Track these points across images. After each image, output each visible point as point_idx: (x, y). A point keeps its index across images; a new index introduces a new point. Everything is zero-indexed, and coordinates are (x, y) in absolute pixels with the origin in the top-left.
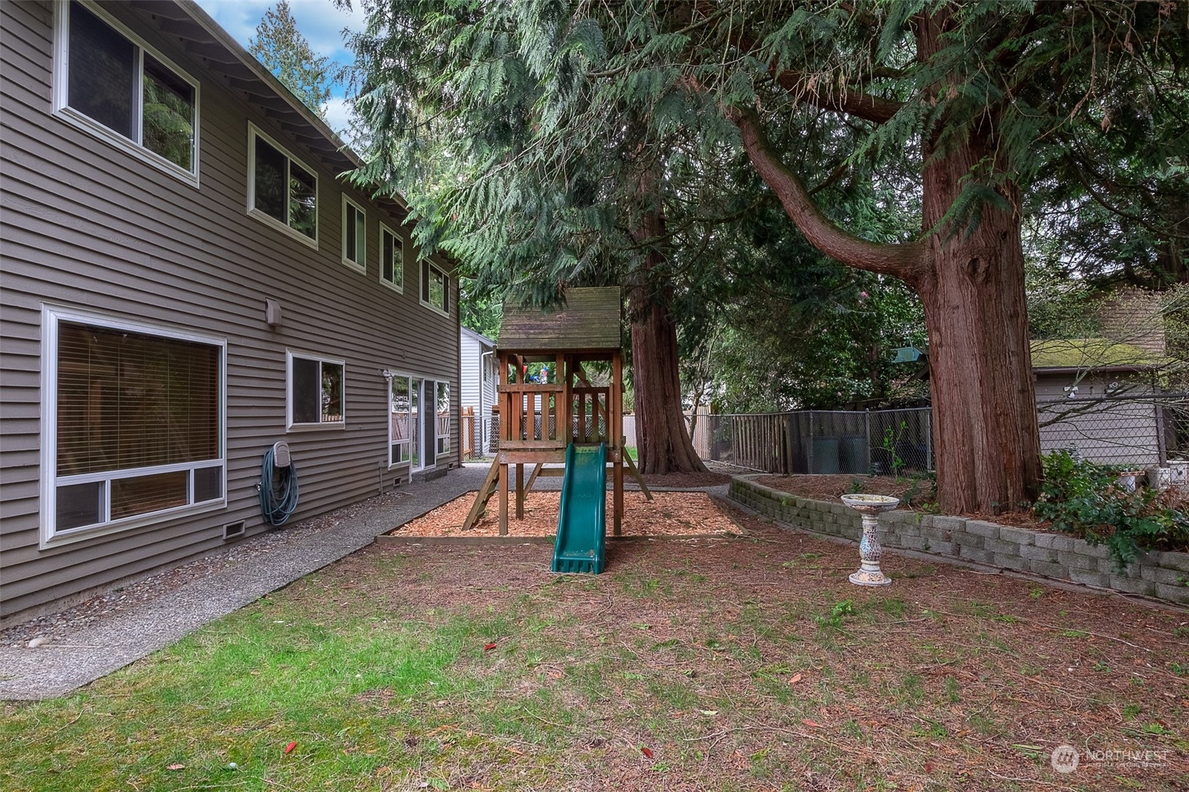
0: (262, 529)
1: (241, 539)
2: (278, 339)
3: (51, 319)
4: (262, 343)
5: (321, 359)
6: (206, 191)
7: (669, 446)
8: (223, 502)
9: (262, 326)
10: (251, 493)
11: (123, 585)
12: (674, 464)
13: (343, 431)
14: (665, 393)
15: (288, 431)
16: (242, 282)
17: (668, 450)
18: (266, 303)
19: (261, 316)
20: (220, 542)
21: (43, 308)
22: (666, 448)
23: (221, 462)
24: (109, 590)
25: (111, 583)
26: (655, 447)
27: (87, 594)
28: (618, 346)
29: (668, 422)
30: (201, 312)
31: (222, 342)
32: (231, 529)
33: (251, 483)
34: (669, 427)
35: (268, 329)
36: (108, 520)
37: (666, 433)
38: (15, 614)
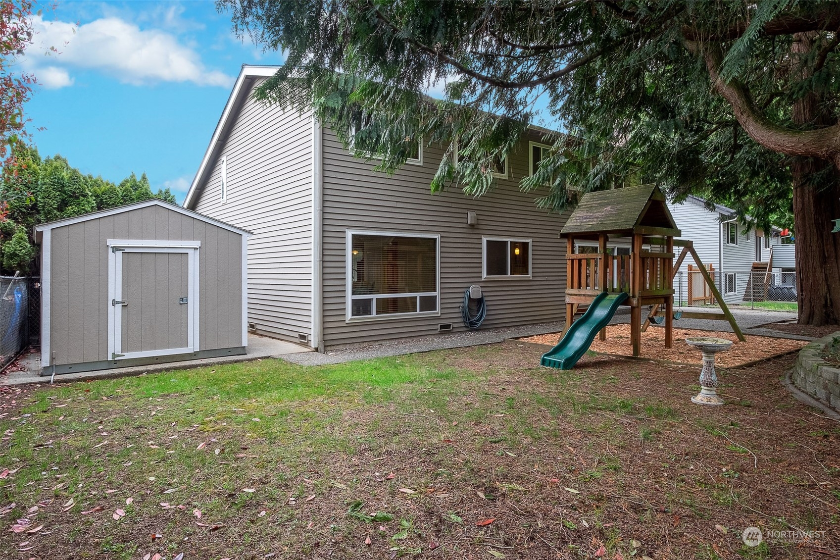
0: (465, 329)
1: (450, 332)
2: (477, 231)
3: (349, 234)
4: (465, 235)
5: (509, 240)
6: (426, 165)
7: (826, 301)
8: (438, 313)
9: (465, 226)
10: (457, 310)
11: (383, 343)
12: (831, 317)
13: (530, 280)
14: (824, 254)
15: (483, 280)
16: (450, 205)
17: (826, 305)
18: (467, 214)
19: (464, 221)
20: (437, 332)
21: (346, 230)
22: (823, 302)
23: (437, 294)
24: (377, 343)
25: (378, 341)
26: (810, 302)
27: (366, 343)
28: (631, 227)
29: (826, 280)
30: (424, 223)
31: (437, 236)
32: (442, 327)
33: (457, 305)
34: (828, 285)
35: (469, 227)
36: (374, 314)
37: (824, 290)
38: (337, 345)
